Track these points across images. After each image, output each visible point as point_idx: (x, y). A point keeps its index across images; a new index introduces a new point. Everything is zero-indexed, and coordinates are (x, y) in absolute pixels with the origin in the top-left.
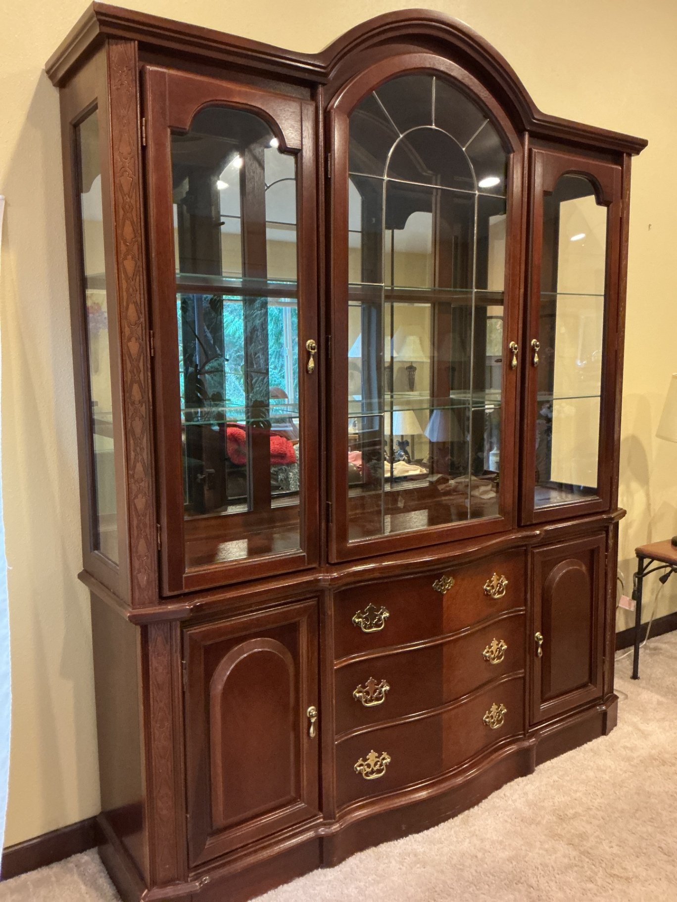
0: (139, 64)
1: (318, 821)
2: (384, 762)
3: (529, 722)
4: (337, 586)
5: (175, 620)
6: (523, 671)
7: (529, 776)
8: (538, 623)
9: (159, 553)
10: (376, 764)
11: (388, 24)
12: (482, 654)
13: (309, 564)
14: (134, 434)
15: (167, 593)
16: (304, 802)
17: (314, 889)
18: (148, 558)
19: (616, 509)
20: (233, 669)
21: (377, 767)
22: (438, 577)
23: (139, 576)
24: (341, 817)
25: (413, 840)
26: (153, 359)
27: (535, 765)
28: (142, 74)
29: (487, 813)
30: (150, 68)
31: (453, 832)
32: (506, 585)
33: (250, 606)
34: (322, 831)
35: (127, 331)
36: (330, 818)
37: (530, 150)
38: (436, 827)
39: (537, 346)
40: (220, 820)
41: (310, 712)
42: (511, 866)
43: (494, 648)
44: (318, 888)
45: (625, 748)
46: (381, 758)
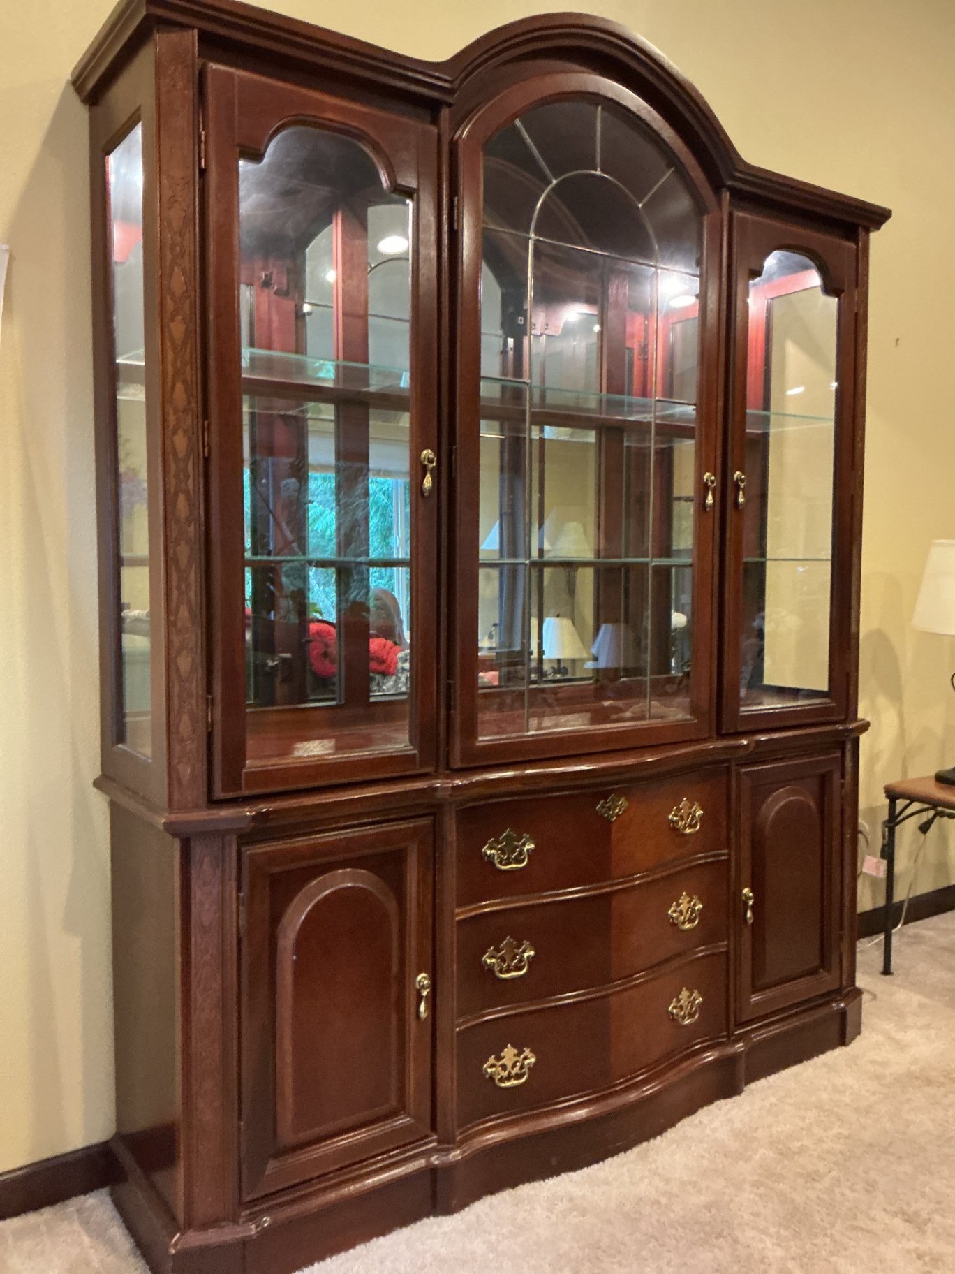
0: (199, 62)
1: (431, 1146)
2: (526, 1062)
3: (735, 1021)
4: (461, 798)
5: (229, 831)
6: (725, 943)
7: (737, 1098)
8: (746, 873)
9: (210, 736)
10: (514, 1066)
11: (536, 30)
12: (667, 914)
13: (422, 766)
14: (177, 562)
15: (219, 794)
16: (409, 1115)
17: (423, 1244)
18: (193, 742)
19: (855, 719)
20: (310, 911)
21: (516, 1070)
22: (605, 796)
23: (180, 767)
24: (462, 1142)
25: (567, 1180)
26: (207, 460)
27: (743, 1083)
28: (202, 75)
29: (675, 1146)
30: (214, 66)
31: (625, 1169)
32: (701, 817)
33: (336, 820)
34: (435, 1160)
35: (172, 418)
36: (447, 1142)
37: (731, 215)
38: (601, 1163)
39: (742, 481)
40: (287, 1135)
41: (420, 982)
42: (709, 1214)
43: (684, 907)
44: (429, 1242)
45: (873, 1062)
46: (522, 1057)
